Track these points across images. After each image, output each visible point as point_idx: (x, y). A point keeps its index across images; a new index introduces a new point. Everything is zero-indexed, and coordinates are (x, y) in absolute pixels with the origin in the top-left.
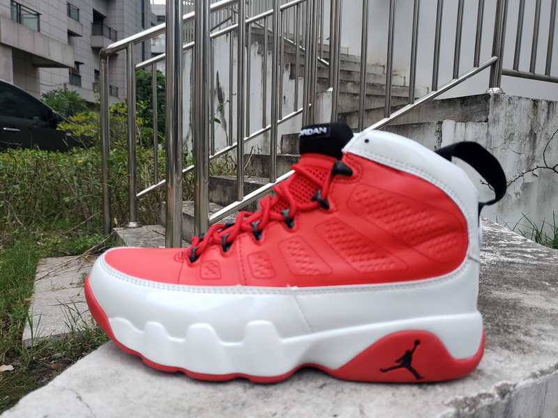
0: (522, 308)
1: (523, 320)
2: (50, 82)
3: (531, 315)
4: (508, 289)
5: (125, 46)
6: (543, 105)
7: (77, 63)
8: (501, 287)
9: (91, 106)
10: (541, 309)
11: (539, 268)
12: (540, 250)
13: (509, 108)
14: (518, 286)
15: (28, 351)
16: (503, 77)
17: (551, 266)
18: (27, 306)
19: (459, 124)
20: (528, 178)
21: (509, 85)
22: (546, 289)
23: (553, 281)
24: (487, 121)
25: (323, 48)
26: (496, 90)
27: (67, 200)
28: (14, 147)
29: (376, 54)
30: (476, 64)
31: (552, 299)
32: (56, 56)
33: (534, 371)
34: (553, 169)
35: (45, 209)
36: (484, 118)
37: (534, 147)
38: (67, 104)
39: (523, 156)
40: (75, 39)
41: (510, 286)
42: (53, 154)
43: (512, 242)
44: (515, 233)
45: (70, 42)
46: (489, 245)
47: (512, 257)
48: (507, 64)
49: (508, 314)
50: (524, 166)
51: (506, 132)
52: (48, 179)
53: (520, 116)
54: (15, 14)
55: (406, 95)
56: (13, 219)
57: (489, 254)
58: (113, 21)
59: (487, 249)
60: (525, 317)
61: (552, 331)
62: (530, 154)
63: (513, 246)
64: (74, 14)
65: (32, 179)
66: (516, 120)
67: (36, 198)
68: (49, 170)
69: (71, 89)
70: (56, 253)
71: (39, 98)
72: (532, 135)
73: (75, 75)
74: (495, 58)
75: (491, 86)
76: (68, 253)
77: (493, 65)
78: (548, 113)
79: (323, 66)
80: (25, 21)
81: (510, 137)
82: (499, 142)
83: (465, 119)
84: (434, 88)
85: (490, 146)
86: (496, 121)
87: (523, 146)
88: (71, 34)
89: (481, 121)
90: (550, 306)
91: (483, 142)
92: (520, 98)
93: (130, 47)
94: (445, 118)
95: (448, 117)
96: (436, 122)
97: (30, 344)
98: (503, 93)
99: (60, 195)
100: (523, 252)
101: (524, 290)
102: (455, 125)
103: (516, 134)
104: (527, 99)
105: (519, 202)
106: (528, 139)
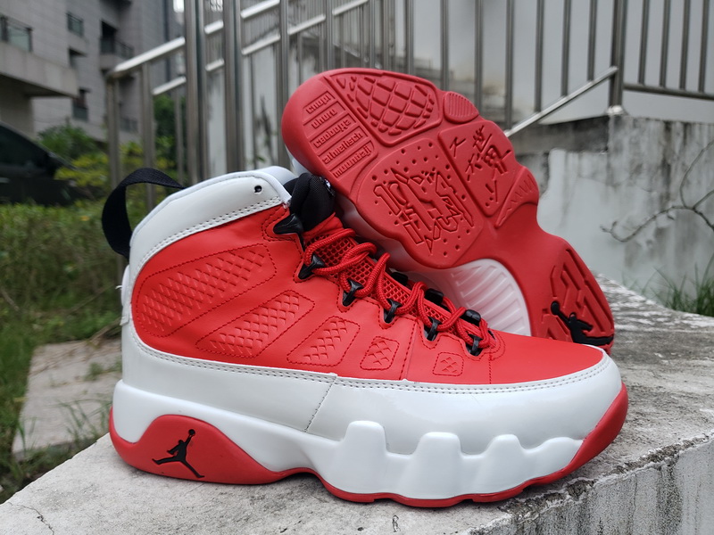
2: (47, 117)
5: (139, 67)
6: (678, 128)
7: (83, 91)
9: (101, 146)
10: (645, 388)
11: (654, 336)
12: (660, 314)
13: (635, 132)
14: (623, 359)
15: (20, 467)
16: (627, 95)
17: (670, 333)
18: (18, 408)
19: (571, 155)
20: (663, 221)
21: (634, 104)
22: (657, 363)
23: (667, 352)
24: (606, 149)
26: (616, 110)
27: (69, 269)
29: (461, 65)
30: (591, 77)
31: (662, 374)
32: (54, 81)
33: (620, 464)
34: (694, 209)
35: (43, 281)
36: (602, 146)
37: (668, 182)
38: (70, 143)
39: (655, 194)
40: (79, 60)
42: (52, 211)
43: (628, 305)
44: (633, 293)
45: (72, 64)
47: (625, 324)
48: (631, 76)
50: (657, 206)
51: (632, 162)
52: (46, 242)
53: (649, 142)
55: (502, 118)
58: (128, 34)
61: (653, 414)
62: (663, 190)
63: (627, 309)
64: (76, 26)
65: (24, 243)
66: (643, 147)
67: (30, 268)
68: (46, 231)
69: (75, 124)
70: (57, 338)
71: (33, 137)
72: (666, 167)
73: (80, 106)
74: (614, 69)
75: (611, 104)
76: (73, 337)
77: (612, 77)
78: (685, 137)
81: (637, 170)
82: (623, 177)
83: (579, 148)
84: (538, 108)
85: (612, 182)
86: (618, 150)
87: (653, 180)
88: (73, 53)
89: (598, 150)
90: (657, 383)
91: (603, 176)
92: (648, 119)
93: (145, 68)
94: (553, 147)
95: (557, 145)
96: (540, 153)
97: (22, 457)
98: (626, 114)
99: (61, 263)
100: (639, 317)
101: (630, 364)
102: (566, 157)
103: (645, 166)
104: (657, 120)
105: (652, 253)
106: (660, 171)
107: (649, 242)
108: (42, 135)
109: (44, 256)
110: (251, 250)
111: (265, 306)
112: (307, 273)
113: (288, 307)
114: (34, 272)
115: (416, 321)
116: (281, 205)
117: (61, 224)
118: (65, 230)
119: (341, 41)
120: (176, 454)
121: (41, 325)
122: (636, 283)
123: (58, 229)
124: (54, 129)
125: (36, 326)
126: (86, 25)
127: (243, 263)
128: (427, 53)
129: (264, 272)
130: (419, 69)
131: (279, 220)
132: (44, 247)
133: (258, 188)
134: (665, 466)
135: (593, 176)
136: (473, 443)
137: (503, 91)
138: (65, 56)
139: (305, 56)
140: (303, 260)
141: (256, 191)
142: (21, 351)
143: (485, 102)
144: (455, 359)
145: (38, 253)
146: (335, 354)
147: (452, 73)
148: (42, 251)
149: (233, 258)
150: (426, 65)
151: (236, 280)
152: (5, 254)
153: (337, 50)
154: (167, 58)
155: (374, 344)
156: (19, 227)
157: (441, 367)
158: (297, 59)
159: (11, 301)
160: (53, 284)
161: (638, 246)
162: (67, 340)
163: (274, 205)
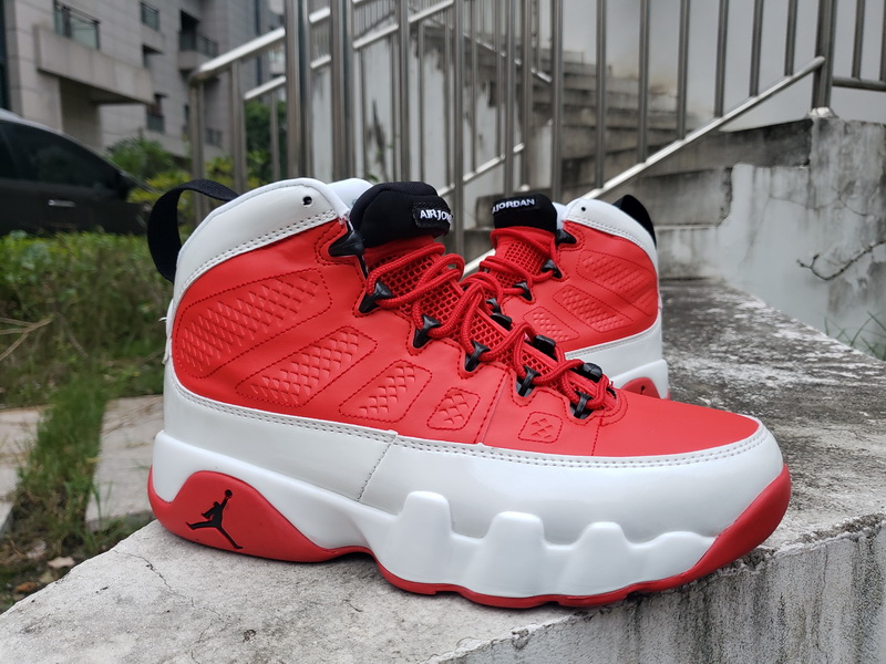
0: (815, 449)
1: (811, 466)
2: (117, 128)
3: (826, 458)
4: (801, 422)
5: (228, 67)
7: (158, 97)
8: (791, 420)
9: (180, 162)
10: (844, 451)
11: (859, 392)
12: (869, 366)
13: (846, 141)
14: (818, 418)
15: (95, 538)
16: (835, 91)
17: (880, 388)
18: (91, 469)
19: (760, 170)
20: (880, 254)
21: (845, 103)
22: (862, 422)
23: (875, 411)
24: (807, 163)
25: (541, 55)
26: (822, 112)
27: (145, 309)
28: (67, 231)
29: (622, 58)
30: (789, 71)
31: (867, 436)
32: (125, 87)
33: (807, 532)
35: (114, 324)
36: (802, 158)
38: (143, 161)
39: (871, 219)
40: (153, 58)
41: (806, 419)
42: (123, 240)
43: (828, 355)
44: (836, 341)
45: (146, 64)
46: (790, 360)
47: (822, 377)
48: (842, 69)
49: (790, 457)
50: (873, 234)
51: (840, 180)
52: (117, 278)
53: (865, 153)
54: (61, 25)
55: (673, 125)
56: (67, 341)
57: (787, 373)
58: (212, 27)
59: (785, 365)
60: (816, 461)
61: (853, 480)
62: (883, 215)
63: (827, 360)
64: (150, 18)
65: (93, 279)
66: (857, 159)
67: (100, 309)
68: (118, 264)
69: (150, 136)
70: (131, 391)
71: (101, 152)
73: (155, 115)
74: (821, 59)
75: (815, 105)
76: (149, 391)
77: (818, 70)
79: (541, 84)
80: (77, 34)
81: (847, 188)
82: (828, 198)
83: (771, 161)
84: (719, 112)
85: (813, 204)
86: (823, 163)
87: (870, 202)
88: (147, 50)
89: (798, 164)
90: (860, 445)
91: (801, 198)
92: (864, 123)
93: (234, 67)
94: (738, 162)
95: (742, 159)
96: (722, 168)
97: (97, 527)
98: (836, 117)
99: (135, 303)
100: (842, 369)
101: (827, 423)
102: (755, 172)
103: (858, 183)
104: (876, 124)
105: (865, 295)
106: (878, 191)
107: (861, 281)
108: (111, 150)
109: (116, 295)
110: (302, 275)
111: (316, 344)
112: (370, 306)
113: (344, 347)
114: (104, 314)
115: (507, 370)
116: (337, 220)
117: (135, 257)
118: (139, 264)
119: (471, 30)
120: (211, 518)
121: (113, 375)
122: (843, 332)
123: (132, 261)
124: (125, 142)
125: (107, 377)
126: (163, 17)
127: (291, 291)
128: (579, 44)
129: (316, 304)
130: (569, 64)
131: (335, 239)
132: (115, 284)
133: (307, 200)
134: (863, 538)
135: (789, 197)
136: (561, 529)
137: (674, 91)
138: (138, 54)
139: (427, 51)
140: (365, 289)
141: (306, 204)
142: (93, 405)
143: (652, 104)
144: (551, 421)
145: (109, 291)
146: (397, 406)
147: (610, 68)
148: (114, 289)
149: (279, 286)
150: (578, 59)
151: (283, 313)
152: (72, 292)
153: (468, 41)
154: (258, 56)
155: (447, 397)
156: (88, 259)
157: (530, 429)
158: (417, 54)
159: (80, 348)
160: (126, 328)
161: (848, 285)
162: (144, 394)
163: (328, 220)
